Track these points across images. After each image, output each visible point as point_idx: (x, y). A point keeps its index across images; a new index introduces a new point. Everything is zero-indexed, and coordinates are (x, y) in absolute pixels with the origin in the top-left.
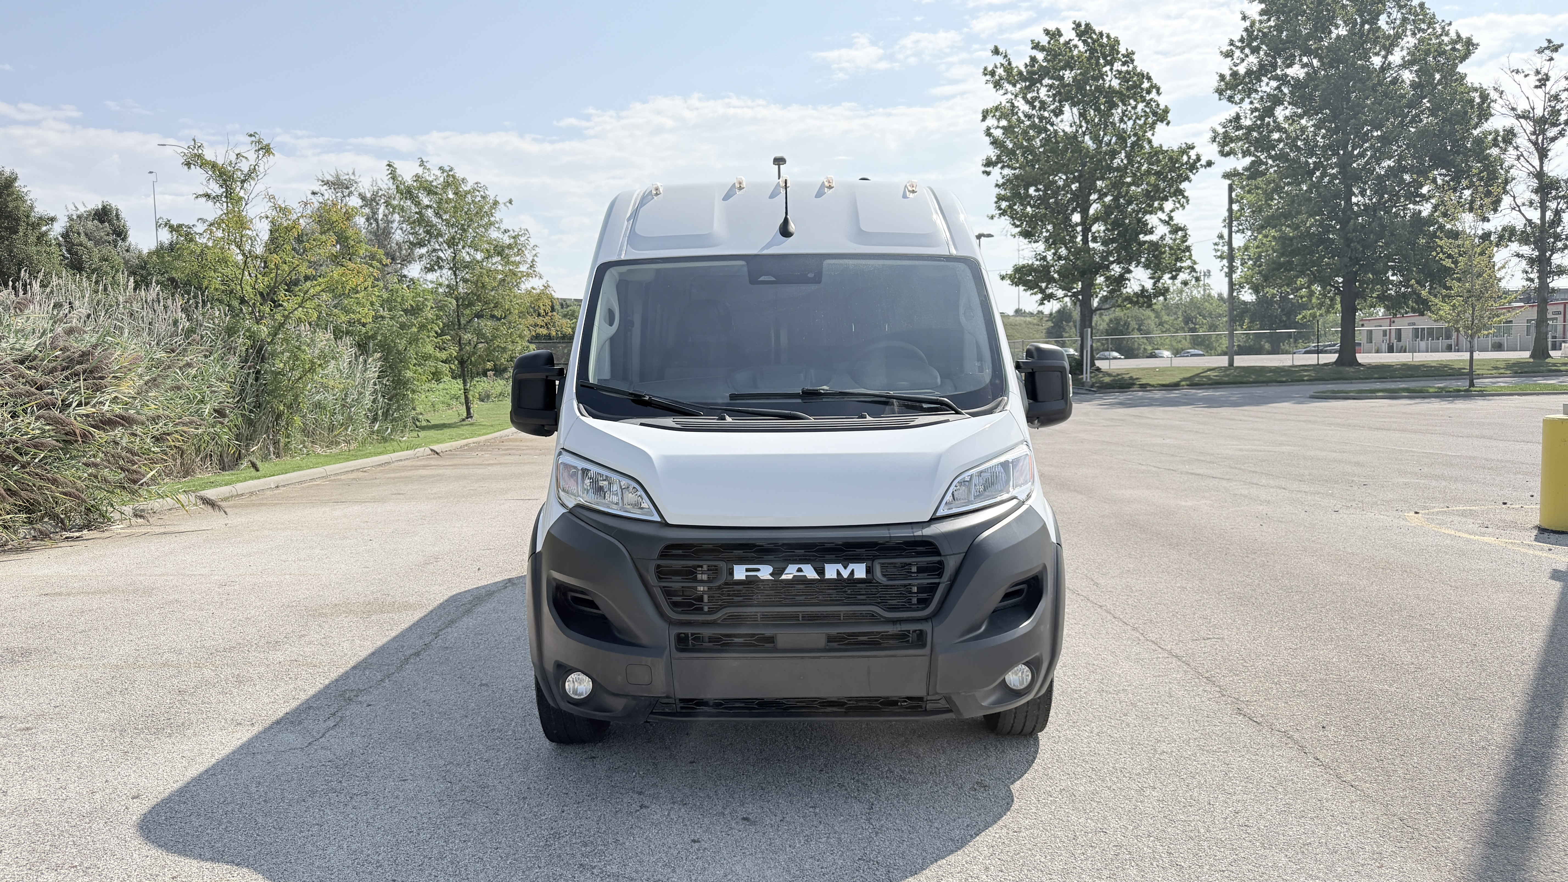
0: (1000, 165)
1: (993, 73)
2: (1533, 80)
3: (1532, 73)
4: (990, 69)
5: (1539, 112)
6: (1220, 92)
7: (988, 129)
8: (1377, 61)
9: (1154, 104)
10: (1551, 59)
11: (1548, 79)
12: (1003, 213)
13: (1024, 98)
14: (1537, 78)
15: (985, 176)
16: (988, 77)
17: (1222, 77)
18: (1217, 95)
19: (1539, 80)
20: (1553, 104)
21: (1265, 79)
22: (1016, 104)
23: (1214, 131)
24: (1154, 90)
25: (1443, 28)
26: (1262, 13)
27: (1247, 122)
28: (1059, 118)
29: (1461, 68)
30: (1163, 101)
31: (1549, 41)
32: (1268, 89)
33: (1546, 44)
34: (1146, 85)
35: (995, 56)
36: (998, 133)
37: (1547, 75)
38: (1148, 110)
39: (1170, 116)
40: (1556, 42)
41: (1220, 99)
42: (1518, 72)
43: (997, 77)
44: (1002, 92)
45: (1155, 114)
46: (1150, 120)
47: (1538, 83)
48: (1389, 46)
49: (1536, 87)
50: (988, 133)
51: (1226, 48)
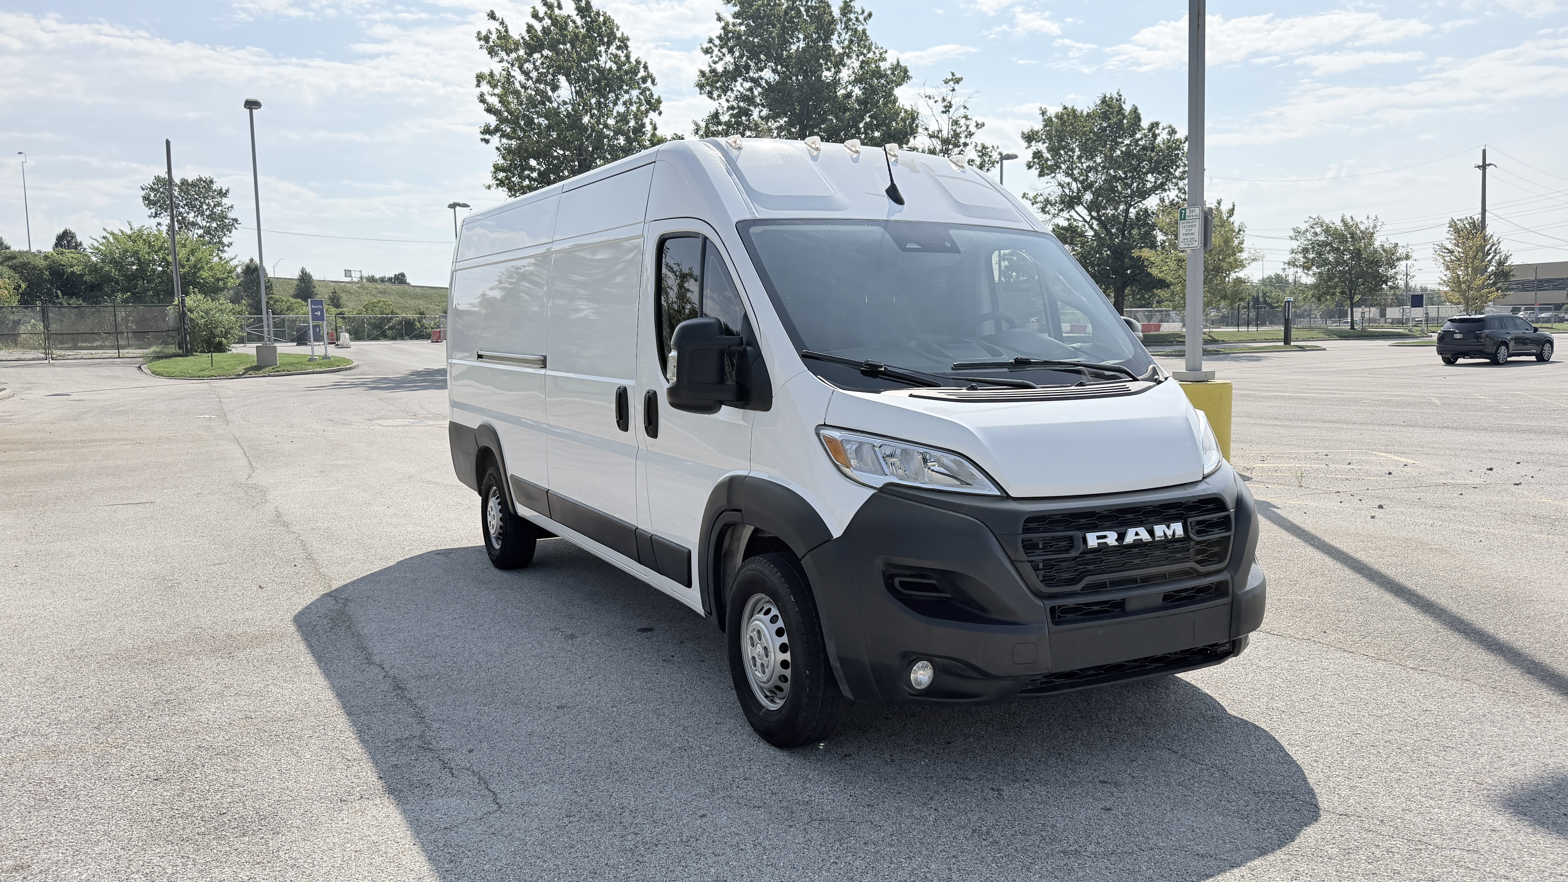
0: (498, 135)
1: (486, 39)
2: (940, 106)
3: (940, 100)
4: (484, 33)
5: (945, 134)
6: (701, 86)
7: (482, 95)
8: (827, 75)
9: (648, 93)
10: (953, 90)
11: (950, 106)
12: (501, 183)
13: (521, 68)
14: (943, 104)
15: (483, 144)
16: (482, 43)
17: (703, 73)
18: (698, 89)
19: (945, 107)
20: (954, 128)
21: (740, 80)
22: (513, 73)
23: (696, 124)
24: (649, 80)
25: (881, 54)
26: (736, 15)
27: (725, 118)
28: (556, 94)
29: (898, 92)
30: (657, 91)
31: (953, 74)
32: (741, 90)
33: (950, 77)
34: (642, 73)
35: (492, 21)
36: (494, 101)
37: (950, 102)
38: (642, 98)
39: (662, 107)
40: (958, 76)
41: (701, 94)
42: (930, 98)
43: (491, 44)
44: (497, 59)
45: (648, 102)
46: (643, 108)
47: (944, 109)
48: (839, 63)
49: (943, 112)
50: (482, 100)
51: (706, 45)
